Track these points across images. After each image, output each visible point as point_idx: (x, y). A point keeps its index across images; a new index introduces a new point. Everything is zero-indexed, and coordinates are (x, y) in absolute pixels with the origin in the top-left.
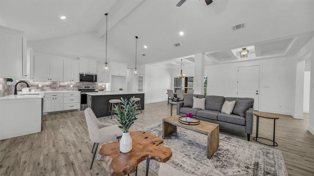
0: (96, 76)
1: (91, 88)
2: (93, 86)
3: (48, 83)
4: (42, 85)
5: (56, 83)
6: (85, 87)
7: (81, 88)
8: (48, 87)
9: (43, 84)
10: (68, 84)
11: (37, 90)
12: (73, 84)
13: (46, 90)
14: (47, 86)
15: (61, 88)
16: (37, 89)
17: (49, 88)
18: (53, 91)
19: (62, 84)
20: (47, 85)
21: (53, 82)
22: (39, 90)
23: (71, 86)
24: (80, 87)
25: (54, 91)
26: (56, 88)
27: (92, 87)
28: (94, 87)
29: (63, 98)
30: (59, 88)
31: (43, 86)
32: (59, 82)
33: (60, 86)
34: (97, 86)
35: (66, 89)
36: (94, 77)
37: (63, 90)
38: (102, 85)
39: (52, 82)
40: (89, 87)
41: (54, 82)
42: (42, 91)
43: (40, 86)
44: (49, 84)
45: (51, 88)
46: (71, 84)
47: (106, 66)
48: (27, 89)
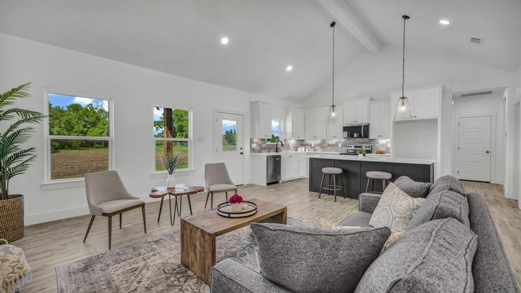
0: (366, 127)
1: (364, 148)
2: (367, 145)
3: (319, 142)
6: (355, 147)
9: (315, 143)
10: (336, 143)
12: (342, 142)
13: (317, 151)
14: (318, 145)
16: (311, 148)
19: (330, 142)
21: (323, 140)
23: (340, 145)
24: (349, 147)
25: (323, 151)
26: (325, 148)
27: (366, 147)
28: (369, 147)
31: (315, 145)
32: (328, 140)
33: (329, 145)
34: (376, 145)
35: (335, 149)
36: (362, 128)
37: (331, 151)
40: (361, 147)
43: (313, 145)
45: (321, 148)
46: (339, 142)
47: (333, 111)
48: (303, 148)
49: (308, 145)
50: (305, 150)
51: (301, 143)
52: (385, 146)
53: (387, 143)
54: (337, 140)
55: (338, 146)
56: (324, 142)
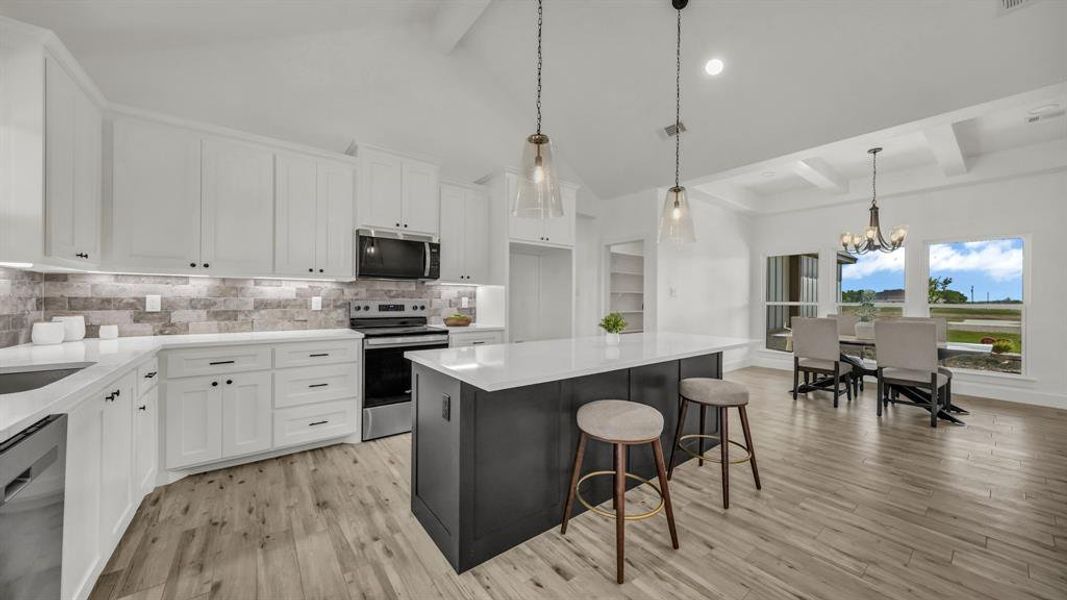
0: (436, 247)
1: (408, 312)
2: (419, 302)
3: (198, 285)
4: (164, 301)
5: (239, 286)
6: (382, 308)
7: (362, 314)
8: (194, 308)
9: (168, 295)
10: (297, 295)
11: (138, 327)
12: (323, 293)
13: (185, 329)
14: (193, 304)
15: (263, 312)
16: (136, 321)
17: (199, 316)
18: (220, 331)
19: (270, 291)
20: (192, 300)
21: (224, 280)
22: (148, 327)
23: (316, 303)
24: (359, 308)
25: (228, 330)
26: (241, 317)
27: (415, 308)
28: (423, 308)
29: (273, 376)
30: (255, 316)
31: (168, 307)
32: (257, 283)
33: (262, 305)
34: (434, 300)
35: (291, 319)
36: (428, 250)
37: (273, 326)
38: (460, 296)
39: (217, 283)
40: (401, 308)
41: (228, 284)
42: (162, 333)
43: (153, 304)
44: (203, 295)
45: (215, 316)
46: (315, 292)
47: (539, 160)
48: (77, 323)
49: (106, 303)
50: (92, 332)
51: (42, 290)
52: (456, 304)
53: (459, 298)
54: (305, 286)
55: (306, 305)
56: (231, 287)
